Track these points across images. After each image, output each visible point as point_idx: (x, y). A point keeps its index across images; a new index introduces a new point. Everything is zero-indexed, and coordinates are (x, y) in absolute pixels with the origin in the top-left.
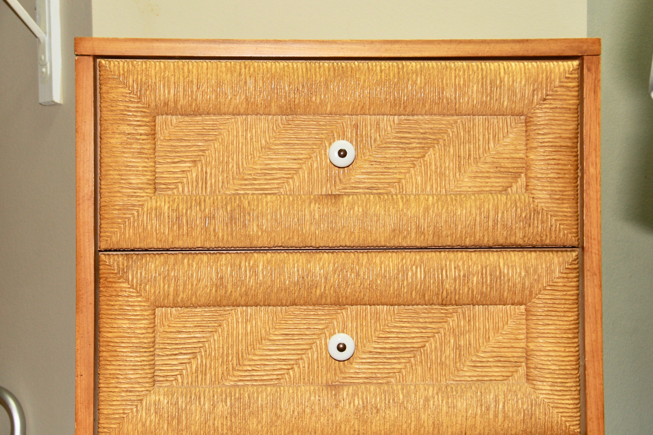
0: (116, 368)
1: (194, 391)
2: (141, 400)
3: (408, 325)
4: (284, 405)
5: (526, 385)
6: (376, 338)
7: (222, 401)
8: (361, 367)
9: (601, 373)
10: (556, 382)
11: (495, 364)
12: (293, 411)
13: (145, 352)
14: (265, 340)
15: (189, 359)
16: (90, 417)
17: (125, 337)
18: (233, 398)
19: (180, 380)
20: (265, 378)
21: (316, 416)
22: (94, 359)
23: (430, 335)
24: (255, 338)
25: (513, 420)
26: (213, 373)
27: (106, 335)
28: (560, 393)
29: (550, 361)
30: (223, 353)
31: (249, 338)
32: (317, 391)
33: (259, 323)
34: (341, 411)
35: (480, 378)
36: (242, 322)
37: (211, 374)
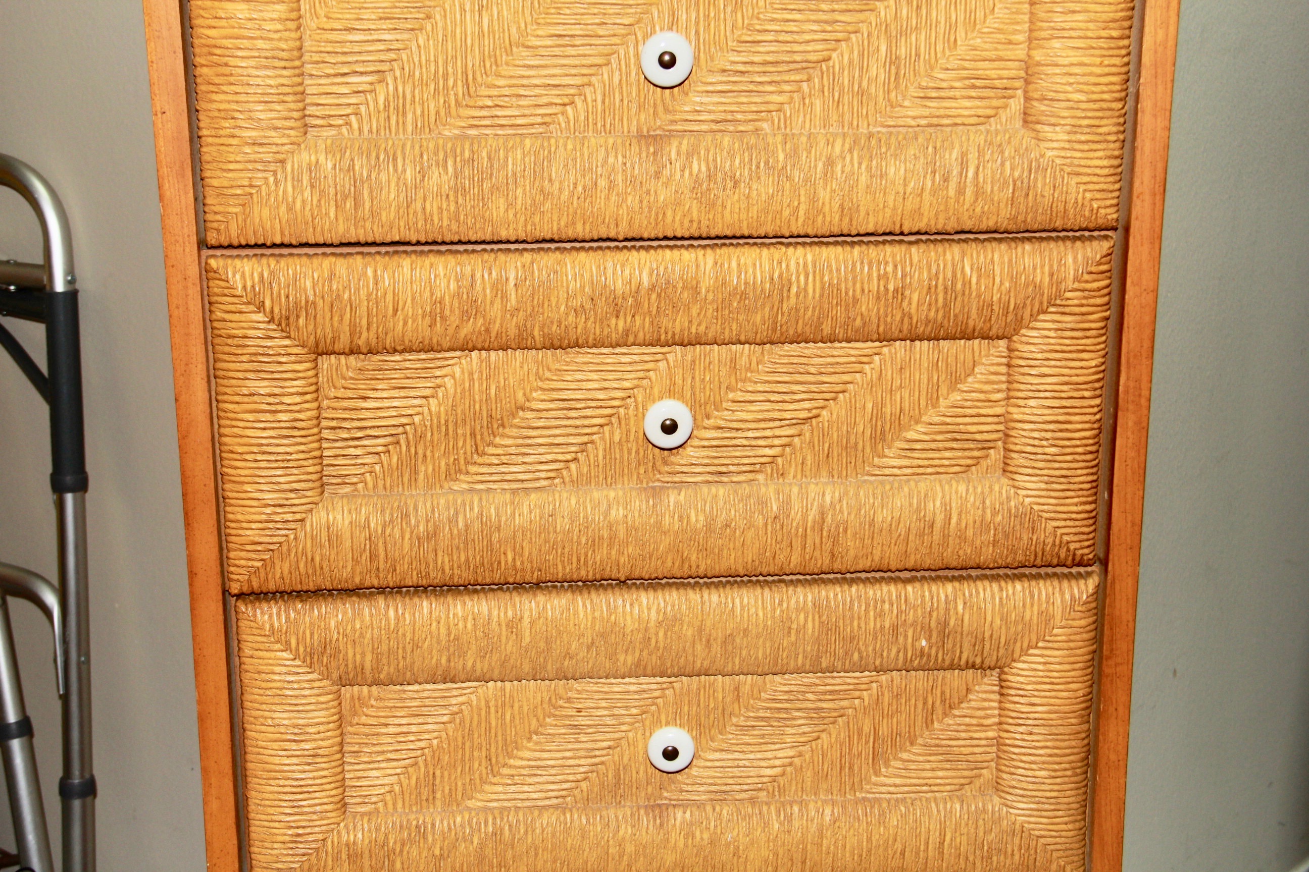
0: (230, 97)
1: (383, 146)
2: (283, 162)
3: (797, 16)
4: (557, 173)
5: (1023, 131)
6: (735, 44)
7: (438, 165)
8: (706, 100)
9: (1168, 107)
10: (1080, 126)
11: (965, 93)
12: (575, 185)
13: (285, 68)
14: (518, 47)
15: (371, 84)
16: (186, 193)
17: (244, 38)
18: (458, 159)
19: (355, 125)
20: (520, 121)
21: (618, 195)
22: (186, 81)
23: (840, 36)
24: (497, 42)
25: (992, 200)
26: (419, 112)
27: (205, 33)
28: (1086, 147)
29: (1071, 84)
30: (436, 72)
31: (486, 43)
32: (620, 148)
33: (505, 13)
34: (666, 185)
35: (935, 121)
36: (472, 11)
37: (414, 113)
